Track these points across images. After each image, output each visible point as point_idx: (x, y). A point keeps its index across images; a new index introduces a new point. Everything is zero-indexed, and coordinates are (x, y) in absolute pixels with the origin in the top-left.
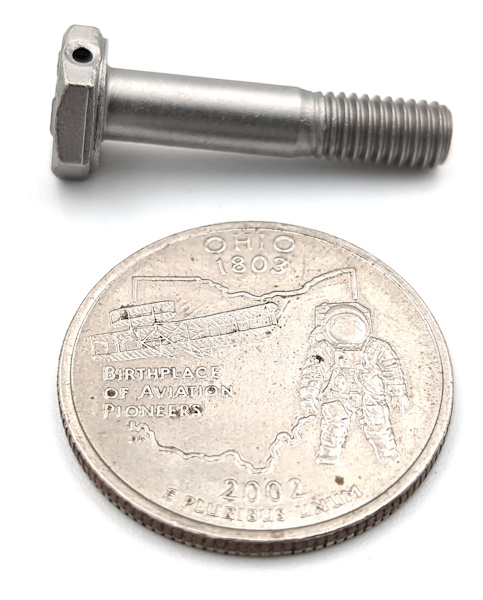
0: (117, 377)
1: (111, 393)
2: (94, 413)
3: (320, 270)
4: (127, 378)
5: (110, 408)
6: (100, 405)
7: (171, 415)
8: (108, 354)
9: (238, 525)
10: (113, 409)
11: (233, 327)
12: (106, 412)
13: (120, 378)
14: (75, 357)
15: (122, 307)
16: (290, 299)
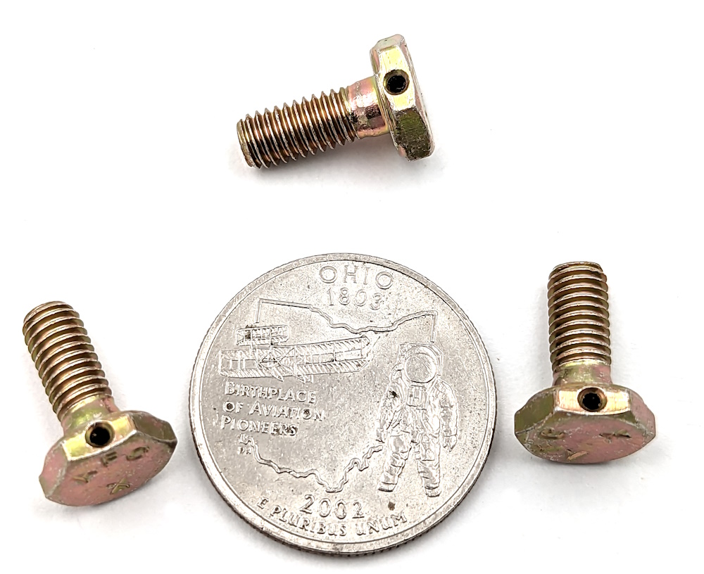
0: (236, 391)
1: (229, 406)
2: (214, 423)
3: (409, 310)
4: (243, 394)
5: (227, 419)
6: (220, 416)
7: (273, 432)
8: (232, 370)
9: (309, 535)
10: (228, 421)
11: (332, 357)
12: (223, 422)
13: (238, 394)
14: (206, 370)
15: (247, 327)
16: (381, 334)
